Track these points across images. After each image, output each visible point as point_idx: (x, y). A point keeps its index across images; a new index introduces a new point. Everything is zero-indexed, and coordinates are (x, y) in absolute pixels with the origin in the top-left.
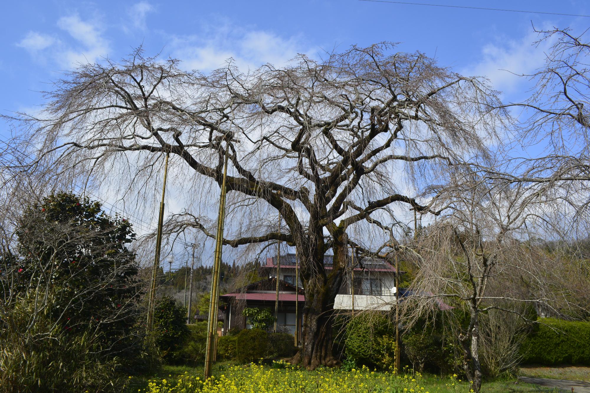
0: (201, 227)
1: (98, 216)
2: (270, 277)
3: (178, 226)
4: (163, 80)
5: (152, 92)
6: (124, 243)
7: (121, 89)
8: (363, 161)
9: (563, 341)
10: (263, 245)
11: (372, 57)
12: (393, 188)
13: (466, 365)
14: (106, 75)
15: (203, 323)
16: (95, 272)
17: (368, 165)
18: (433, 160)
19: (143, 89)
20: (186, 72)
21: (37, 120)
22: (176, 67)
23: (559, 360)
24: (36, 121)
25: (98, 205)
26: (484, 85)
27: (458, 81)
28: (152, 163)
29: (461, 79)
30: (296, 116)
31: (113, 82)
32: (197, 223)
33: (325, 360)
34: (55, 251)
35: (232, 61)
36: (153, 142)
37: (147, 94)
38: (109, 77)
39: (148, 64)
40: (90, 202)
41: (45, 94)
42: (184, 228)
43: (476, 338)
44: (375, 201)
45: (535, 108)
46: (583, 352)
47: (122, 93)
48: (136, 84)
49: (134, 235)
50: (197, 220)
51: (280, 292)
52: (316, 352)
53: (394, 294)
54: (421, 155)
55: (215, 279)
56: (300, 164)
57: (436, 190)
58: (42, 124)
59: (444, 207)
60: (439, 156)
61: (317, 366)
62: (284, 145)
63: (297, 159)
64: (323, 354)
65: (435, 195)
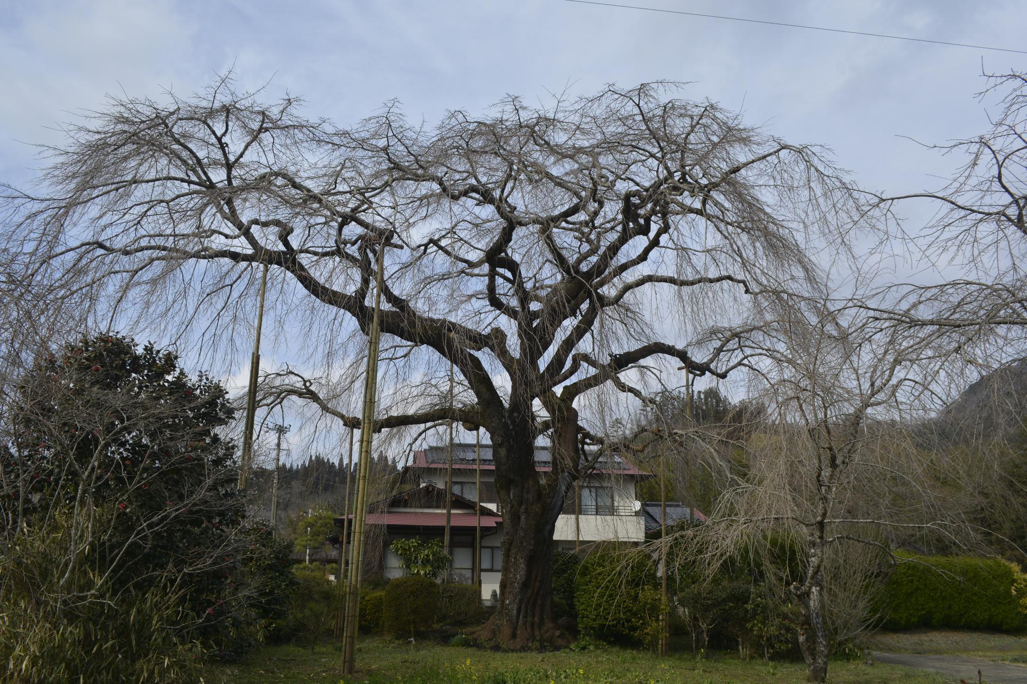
0: (314, 397)
1: (171, 377)
2: (423, 485)
3: (271, 394)
4: (262, 135)
5: (241, 156)
6: (213, 427)
7: (185, 147)
8: (601, 284)
9: (918, 589)
10: (415, 429)
11: (638, 105)
12: (647, 331)
13: (803, 635)
14: (160, 120)
15: (302, 566)
17: (609, 291)
18: (718, 284)
19: (226, 148)
20: (308, 121)
21: (29, 197)
22: (294, 111)
23: (912, 620)
24: (28, 200)
25: (170, 358)
26: (822, 159)
27: (778, 151)
28: (230, 282)
29: (783, 148)
30: (501, 206)
31: (173, 136)
32: (306, 387)
33: (540, 629)
34: (102, 441)
35: (396, 104)
36: (241, 245)
37: (232, 158)
38: (167, 126)
39: (241, 104)
40: (155, 352)
42: (283, 399)
43: (818, 588)
44: (621, 352)
45: (948, 201)
46: (950, 607)
47: (185, 154)
49: (231, 411)
50: (308, 384)
51: (453, 511)
52: (525, 617)
53: (636, 512)
54: (698, 277)
55: (360, 489)
56: (492, 288)
57: (720, 336)
58: (37, 206)
59: (731, 364)
60: (729, 278)
61: (528, 640)
62: (462, 254)
63: (486, 280)
64: (536, 619)
65: (718, 344)
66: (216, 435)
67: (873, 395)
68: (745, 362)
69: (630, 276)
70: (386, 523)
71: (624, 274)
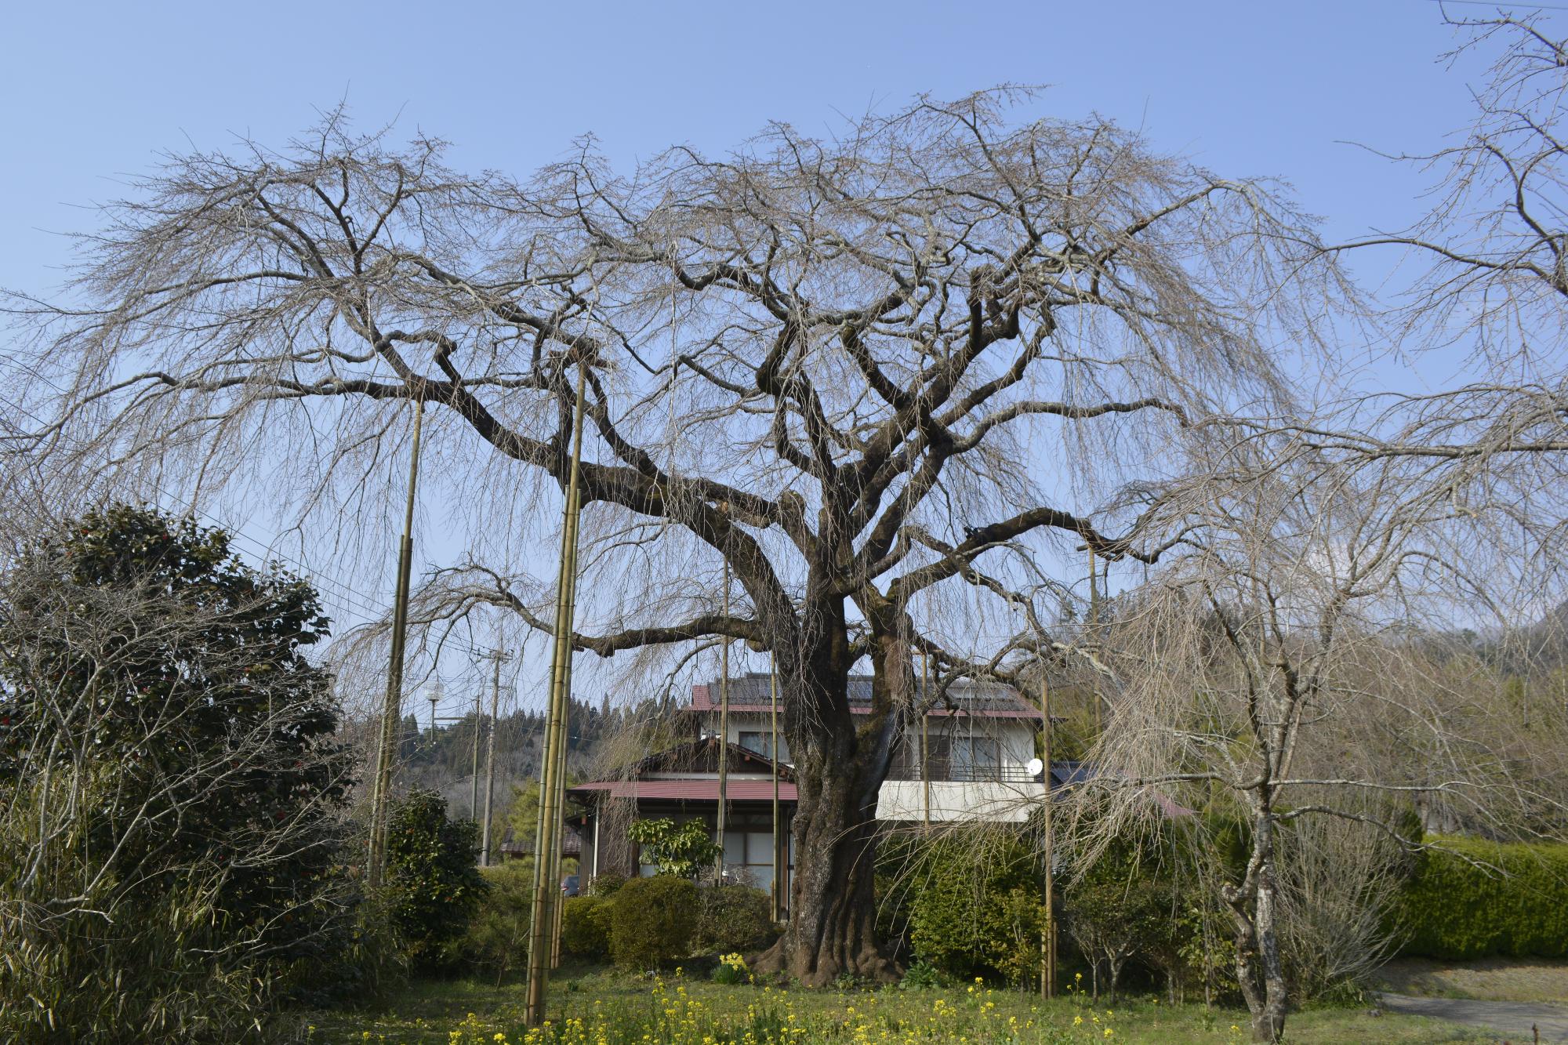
0: (515, 603)
1: (221, 568)
2: (703, 737)
3: (451, 600)
4: (404, 202)
5: (374, 235)
6: (294, 645)
7: (291, 226)
8: (950, 419)
10: (681, 649)
11: (974, 128)
12: (1031, 491)
13: (1244, 966)
14: (249, 188)
15: (522, 862)
16: (211, 724)
17: (963, 429)
18: (1138, 413)
19: (350, 225)
20: (466, 177)
21: (58, 311)
22: (439, 162)
23: (1478, 945)
24: (56, 315)
25: (221, 539)
26: (1277, 201)
27: (1207, 192)
28: (377, 430)
29: (1214, 187)
30: (769, 296)
31: (267, 208)
32: (502, 591)
33: (854, 957)
34: (99, 668)
35: (593, 142)
36: (382, 372)
37: (360, 239)
38: (255, 191)
39: (360, 155)
40: (199, 532)
41: (79, 240)
42: (469, 607)
43: (1269, 892)
44: (984, 525)
45: (1435, 249)
46: (1541, 926)
47: (294, 238)
48: (330, 214)
49: (323, 622)
50: (504, 584)
51: (731, 777)
52: (831, 938)
53: (1036, 777)
54: (1106, 401)
55: (552, 740)
56: (781, 429)
57: (1147, 496)
58: (73, 325)
59: (1167, 540)
60: (1154, 403)
61: (834, 974)
62: (735, 378)
63: (772, 417)
64: (848, 942)
65: (1143, 509)
66: (299, 657)
67: (1355, 578)
68: (1189, 535)
69: (997, 403)
70: (636, 796)
71: (988, 401)
